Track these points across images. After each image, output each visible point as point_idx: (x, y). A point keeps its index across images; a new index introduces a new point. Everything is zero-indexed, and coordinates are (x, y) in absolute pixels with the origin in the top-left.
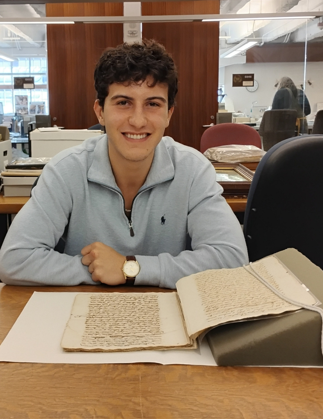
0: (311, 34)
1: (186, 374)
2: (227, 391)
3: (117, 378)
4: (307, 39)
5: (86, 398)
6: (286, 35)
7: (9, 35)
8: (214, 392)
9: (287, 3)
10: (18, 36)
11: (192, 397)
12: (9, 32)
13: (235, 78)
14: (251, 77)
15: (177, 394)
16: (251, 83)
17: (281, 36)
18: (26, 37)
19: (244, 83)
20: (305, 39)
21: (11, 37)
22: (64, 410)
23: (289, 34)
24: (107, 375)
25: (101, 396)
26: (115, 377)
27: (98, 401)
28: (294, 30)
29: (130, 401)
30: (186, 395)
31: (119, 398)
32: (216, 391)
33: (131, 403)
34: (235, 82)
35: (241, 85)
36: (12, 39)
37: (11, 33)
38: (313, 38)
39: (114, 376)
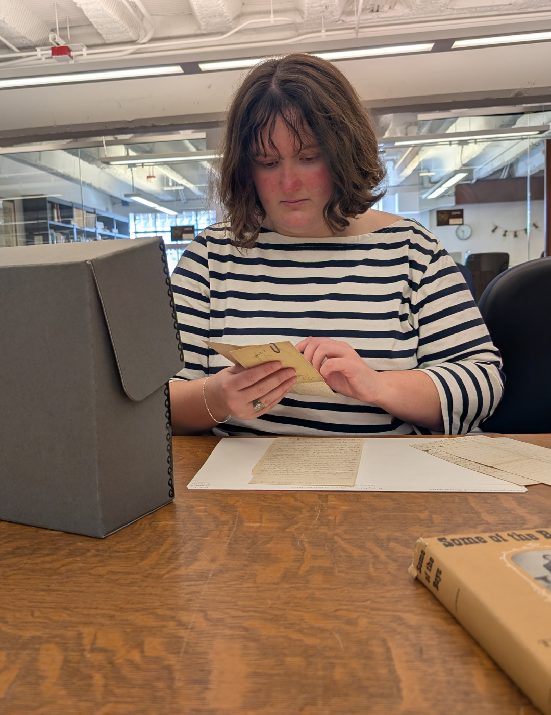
0: (534, 166)
1: (299, 569)
2: (369, 602)
3: (167, 576)
4: (529, 172)
5: (93, 612)
6: (503, 169)
7: (171, 184)
8: (344, 603)
9: (503, 123)
10: (182, 185)
11: (295, 613)
12: (170, 180)
13: (440, 215)
14: (459, 213)
15: (269, 606)
16: (459, 221)
17: (497, 169)
18: (191, 186)
19: (452, 221)
20: (527, 172)
21: (173, 185)
22: (38, 634)
23: (507, 166)
24: (153, 569)
25: (121, 608)
26: (164, 575)
27: (112, 617)
28: (513, 160)
29: (173, 618)
30: (284, 610)
31: (152, 613)
32: (348, 601)
33: (172, 624)
34: (440, 220)
35: (447, 223)
36: (174, 188)
37: (173, 181)
38: (537, 171)
39: (162, 572)
